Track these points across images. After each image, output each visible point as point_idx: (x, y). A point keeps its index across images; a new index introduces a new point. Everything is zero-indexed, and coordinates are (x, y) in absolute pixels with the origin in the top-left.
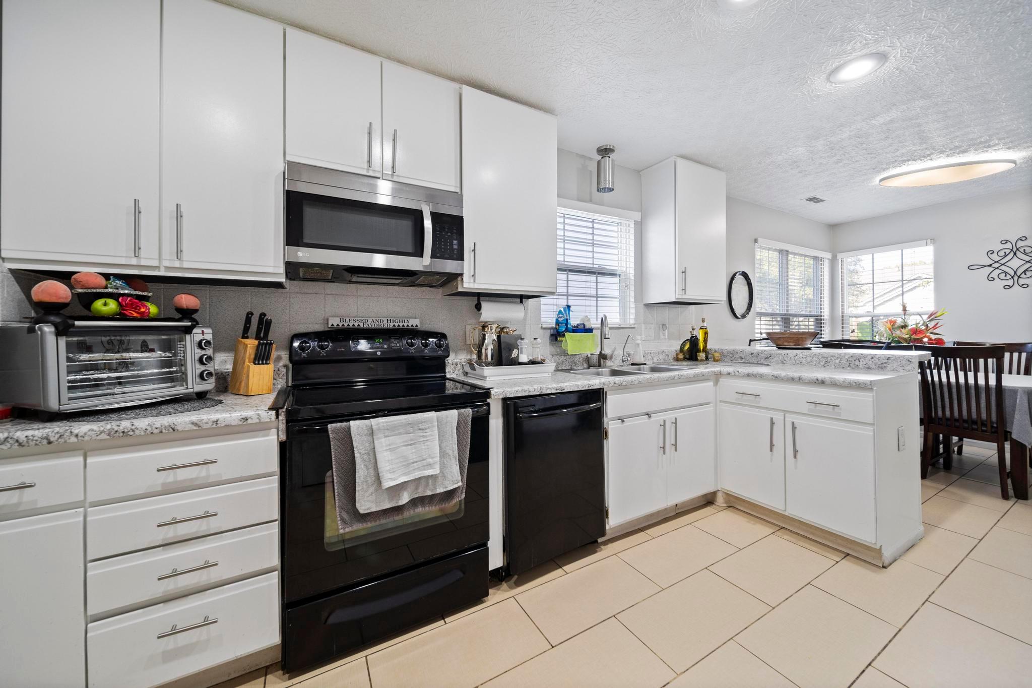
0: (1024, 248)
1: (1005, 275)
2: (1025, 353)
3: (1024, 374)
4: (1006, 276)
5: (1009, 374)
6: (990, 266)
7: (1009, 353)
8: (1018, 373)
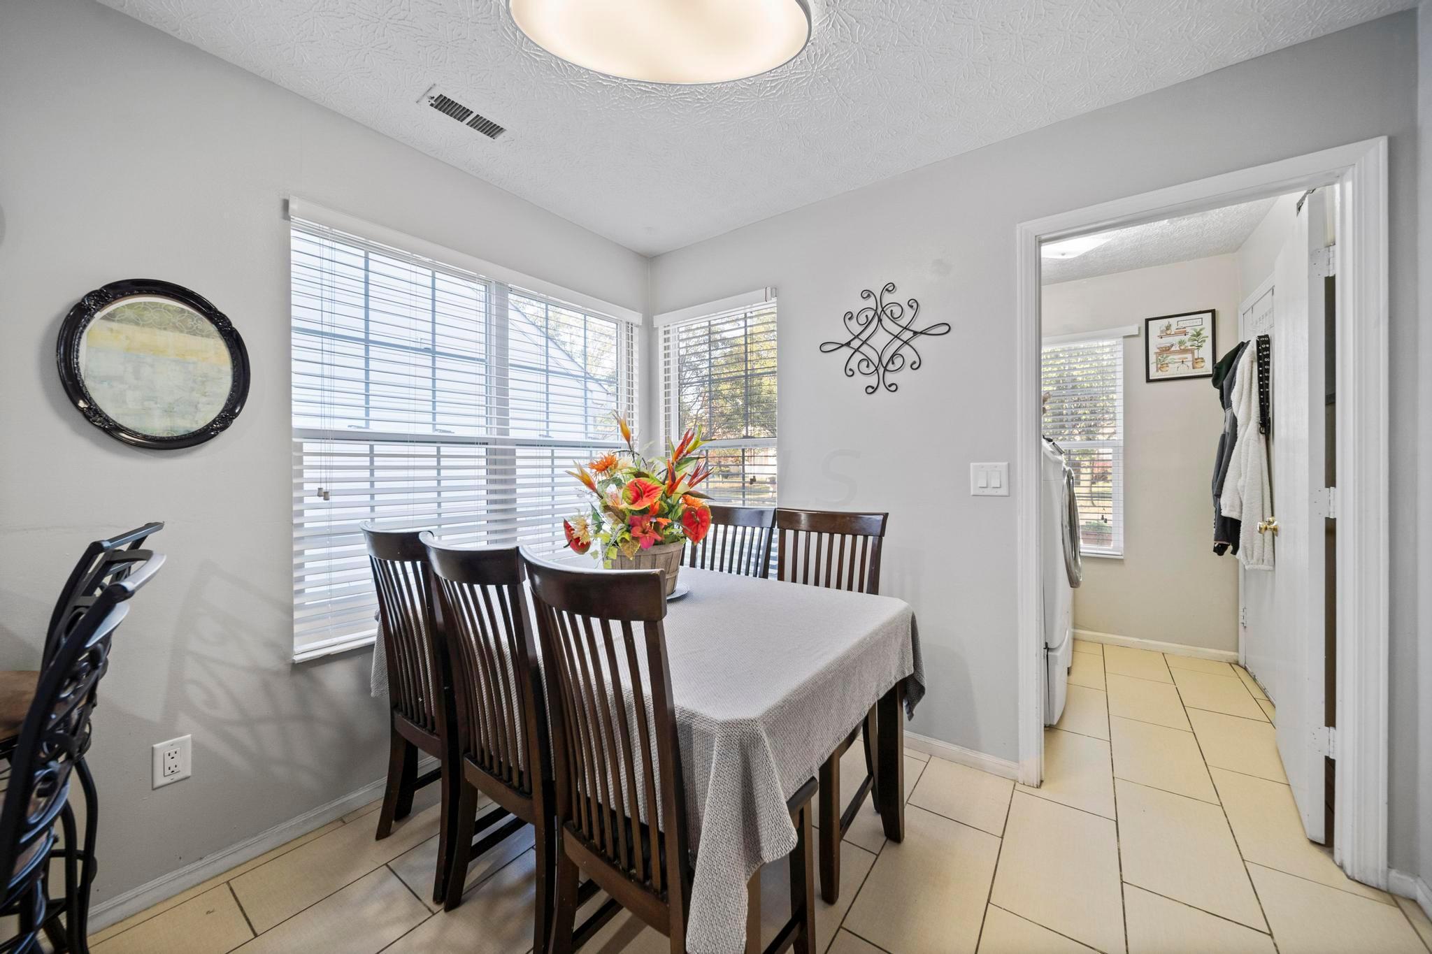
0: (890, 309)
1: (866, 363)
2: (872, 537)
3: (867, 593)
4: (868, 366)
5: (848, 590)
6: (848, 344)
7: (851, 536)
8: (861, 590)
